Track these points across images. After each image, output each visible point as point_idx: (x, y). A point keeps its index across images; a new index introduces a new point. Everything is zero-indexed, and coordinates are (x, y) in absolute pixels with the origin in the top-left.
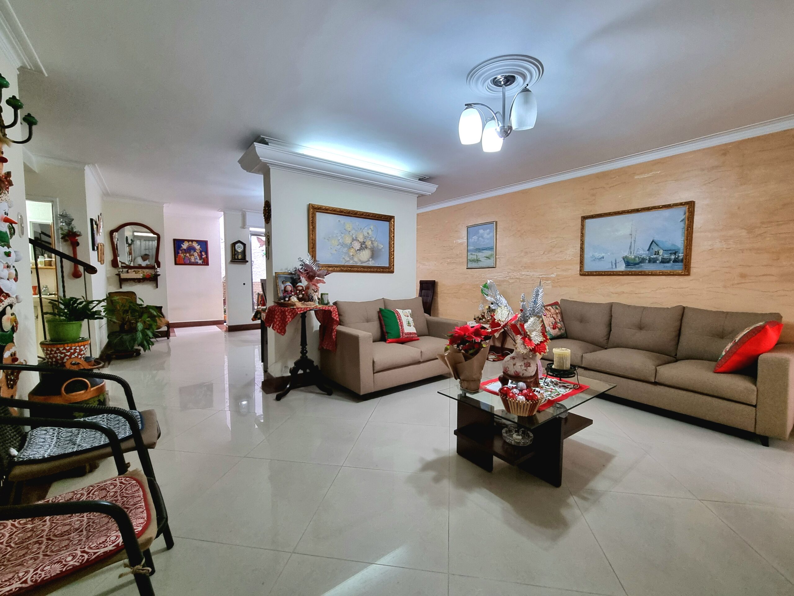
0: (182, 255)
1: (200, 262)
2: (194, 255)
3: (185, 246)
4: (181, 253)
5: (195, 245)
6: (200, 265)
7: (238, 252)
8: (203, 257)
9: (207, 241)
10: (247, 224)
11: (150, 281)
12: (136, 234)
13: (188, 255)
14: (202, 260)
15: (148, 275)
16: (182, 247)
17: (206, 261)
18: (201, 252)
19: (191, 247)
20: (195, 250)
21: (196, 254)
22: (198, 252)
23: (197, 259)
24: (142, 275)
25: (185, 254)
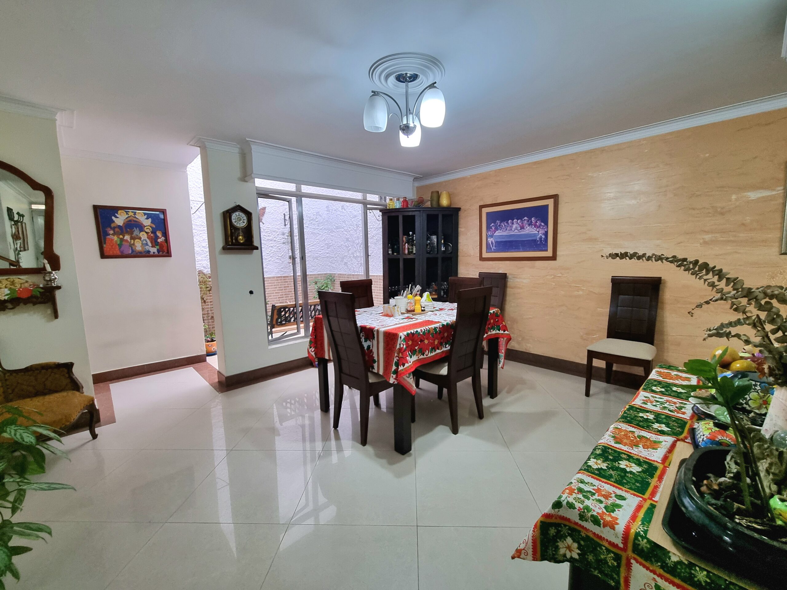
0: (115, 238)
1: (154, 250)
2: (140, 238)
3: (120, 220)
4: (113, 235)
5: (141, 217)
6: (154, 256)
7: (236, 229)
8: (159, 240)
9: (166, 210)
10: (254, 172)
11: (35, 304)
12: (34, 207)
13: (127, 237)
14: (158, 247)
15: (26, 289)
16: (114, 222)
17: (165, 249)
18: (154, 232)
19: (133, 222)
20: (141, 228)
21: (143, 236)
22: (147, 231)
23: (147, 244)
24: (7, 291)
25: (121, 236)
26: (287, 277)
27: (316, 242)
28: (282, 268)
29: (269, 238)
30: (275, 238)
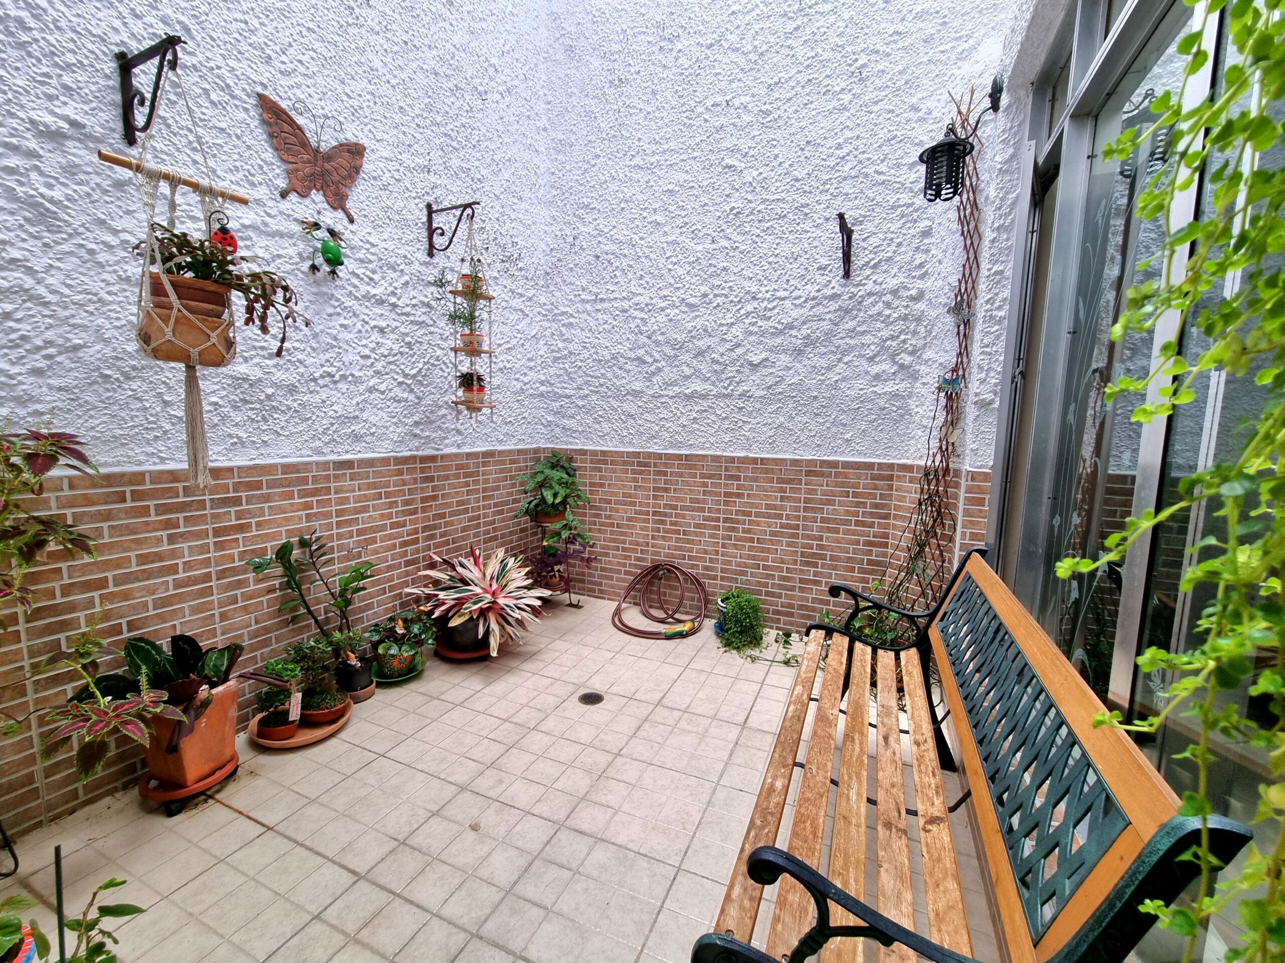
26: (433, 458)
27: (514, 341)
28: (416, 424)
29: (373, 291)
30: (393, 294)
